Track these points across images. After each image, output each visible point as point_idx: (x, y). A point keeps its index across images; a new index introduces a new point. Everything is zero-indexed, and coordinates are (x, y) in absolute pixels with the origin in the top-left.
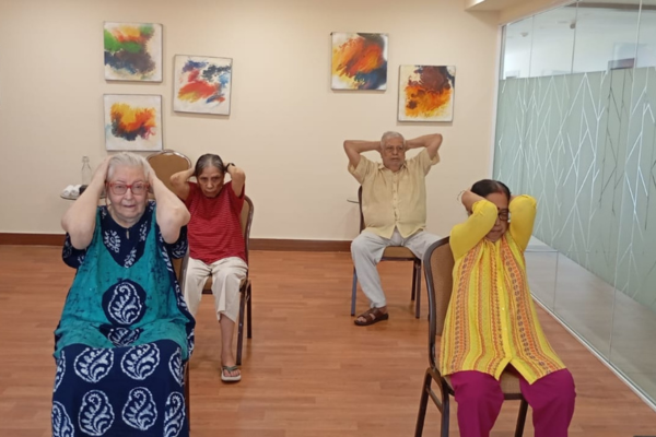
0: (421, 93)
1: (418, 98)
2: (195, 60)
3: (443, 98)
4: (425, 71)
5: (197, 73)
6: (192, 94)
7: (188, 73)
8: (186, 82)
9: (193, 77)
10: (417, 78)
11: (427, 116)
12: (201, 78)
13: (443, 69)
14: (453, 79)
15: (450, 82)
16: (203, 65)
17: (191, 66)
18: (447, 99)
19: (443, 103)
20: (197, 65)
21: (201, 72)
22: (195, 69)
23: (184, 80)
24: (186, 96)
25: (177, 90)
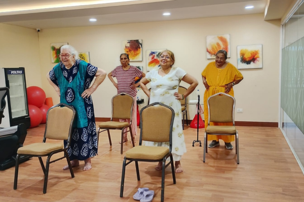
0: (130, 50)
1: (129, 53)
2: (153, 51)
3: (138, 52)
4: (131, 42)
5: (154, 56)
6: (153, 64)
7: (151, 56)
8: (150, 60)
9: (153, 58)
10: (128, 45)
11: (133, 59)
12: (155, 58)
13: (137, 41)
14: (141, 44)
15: (140, 46)
16: (156, 52)
17: (152, 53)
18: (140, 52)
19: (138, 54)
20: (154, 53)
21: (156, 56)
22: (154, 55)
23: (150, 59)
24: (151, 65)
25: (148, 63)
